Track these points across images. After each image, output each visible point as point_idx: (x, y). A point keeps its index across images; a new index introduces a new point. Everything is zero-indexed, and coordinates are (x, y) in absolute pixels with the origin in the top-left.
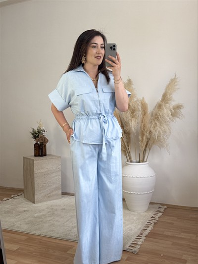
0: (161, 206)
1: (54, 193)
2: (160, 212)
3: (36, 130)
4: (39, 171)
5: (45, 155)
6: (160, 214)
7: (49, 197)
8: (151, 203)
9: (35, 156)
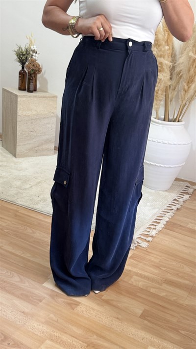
0: (189, 185)
1: (44, 147)
2: (187, 193)
3: (24, 49)
4: (24, 113)
5: (35, 90)
6: (187, 197)
7: (36, 151)
8: (177, 179)
9: (20, 89)
